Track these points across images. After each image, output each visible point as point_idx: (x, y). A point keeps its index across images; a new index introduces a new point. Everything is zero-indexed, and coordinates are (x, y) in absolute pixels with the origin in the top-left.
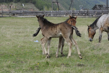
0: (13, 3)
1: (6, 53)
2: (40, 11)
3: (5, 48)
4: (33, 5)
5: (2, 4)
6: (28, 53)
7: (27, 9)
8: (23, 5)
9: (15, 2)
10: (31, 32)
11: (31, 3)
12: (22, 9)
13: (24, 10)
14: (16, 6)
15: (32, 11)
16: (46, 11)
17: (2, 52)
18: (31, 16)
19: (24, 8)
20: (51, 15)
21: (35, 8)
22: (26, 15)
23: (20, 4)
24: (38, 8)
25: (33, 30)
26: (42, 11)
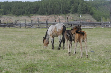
0: (70, 14)
1: (64, 64)
2: (98, 22)
3: (63, 59)
4: (90, 16)
5: (59, 15)
6: (86, 64)
7: (84, 20)
8: (81, 16)
9: (73, 13)
10: (89, 43)
11: (89, 14)
12: (79, 20)
13: (82, 21)
14: (73, 17)
15: (89, 21)
16: (104, 22)
17: (60, 63)
18: (88, 27)
19: (82, 19)
20: (109, 25)
21: (92, 18)
22: (83, 26)
23: (78, 15)
24: (96, 19)
25: (91, 41)
26: (100, 22)
